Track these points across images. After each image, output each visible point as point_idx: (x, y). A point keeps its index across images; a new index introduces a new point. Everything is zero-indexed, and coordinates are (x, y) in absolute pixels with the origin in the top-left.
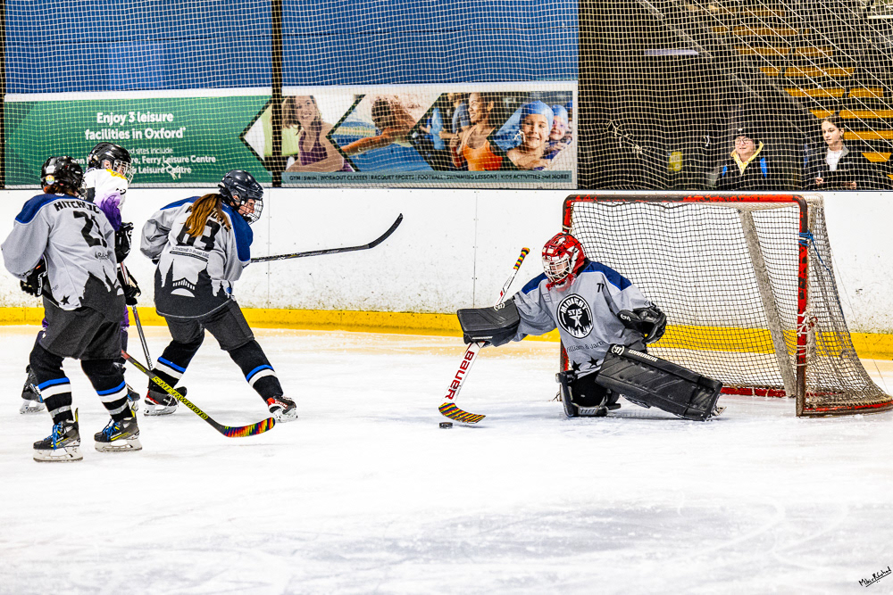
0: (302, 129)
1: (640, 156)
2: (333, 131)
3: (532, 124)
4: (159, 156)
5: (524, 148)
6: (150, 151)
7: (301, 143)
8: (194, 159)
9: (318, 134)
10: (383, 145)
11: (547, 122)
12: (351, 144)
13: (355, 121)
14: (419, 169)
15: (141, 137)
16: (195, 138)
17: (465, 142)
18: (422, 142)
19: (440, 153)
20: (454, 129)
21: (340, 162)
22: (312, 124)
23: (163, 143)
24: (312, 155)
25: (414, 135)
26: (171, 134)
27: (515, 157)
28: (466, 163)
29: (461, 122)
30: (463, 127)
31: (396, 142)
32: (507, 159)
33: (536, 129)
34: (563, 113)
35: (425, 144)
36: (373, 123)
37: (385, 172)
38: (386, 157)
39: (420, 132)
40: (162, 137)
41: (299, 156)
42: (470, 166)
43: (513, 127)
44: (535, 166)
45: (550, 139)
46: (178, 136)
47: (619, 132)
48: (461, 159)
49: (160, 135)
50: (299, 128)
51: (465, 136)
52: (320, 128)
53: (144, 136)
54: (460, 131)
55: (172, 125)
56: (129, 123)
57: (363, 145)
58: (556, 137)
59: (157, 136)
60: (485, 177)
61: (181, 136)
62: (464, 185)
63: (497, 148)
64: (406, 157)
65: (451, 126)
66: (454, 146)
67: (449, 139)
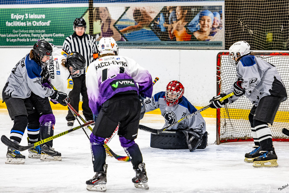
0: (102, 22)
1: (252, 35)
2: (116, 23)
3: (204, 20)
4: (39, 33)
5: (201, 31)
6: (35, 31)
7: (102, 28)
8: (54, 35)
9: (109, 24)
10: (138, 30)
11: (211, 19)
12: (124, 29)
13: (125, 18)
14: (154, 40)
15: (31, 25)
16: (55, 26)
17: (175, 28)
18: (155, 28)
19: (163, 33)
20: (169, 22)
21: (119, 37)
22: (107, 20)
23: (41, 28)
24: (107, 33)
25: (152, 25)
26: (44, 24)
27: (197, 35)
28: (175, 38)
29: (173, 19)
30: (174, 22)
31: (144, 28)
32: (193, 36)
33: (206, 23)
34: (218, 15)
35: (157, 28)
36: (134, 20)
37: (140, 41)
38: (139, 35)
39: (154, 24)
40: (40, 25)
41: (101, 34)
42: (178, 39)
43: (196, 22)
44: (206, 39)
45: (213, 27)
46: (47, 25)
47: (242, 24)
48: (173, 36)
49: (39, 24)
50: (101, 22)
51: (175, 26)
52: (110, 22)
53: (32, 25)
54: (173, 23)
55: (44, 19)
56: (25, 19)
57: (130, 29)
58: (215, 26)
59: (38, 25)
60: (183, 44)
61: (49, 25)
62: (174, 47)
63: (189, 31)
64: (149, 34)
65: (168, 21)
66: (170, 30)
67: (168, 27)
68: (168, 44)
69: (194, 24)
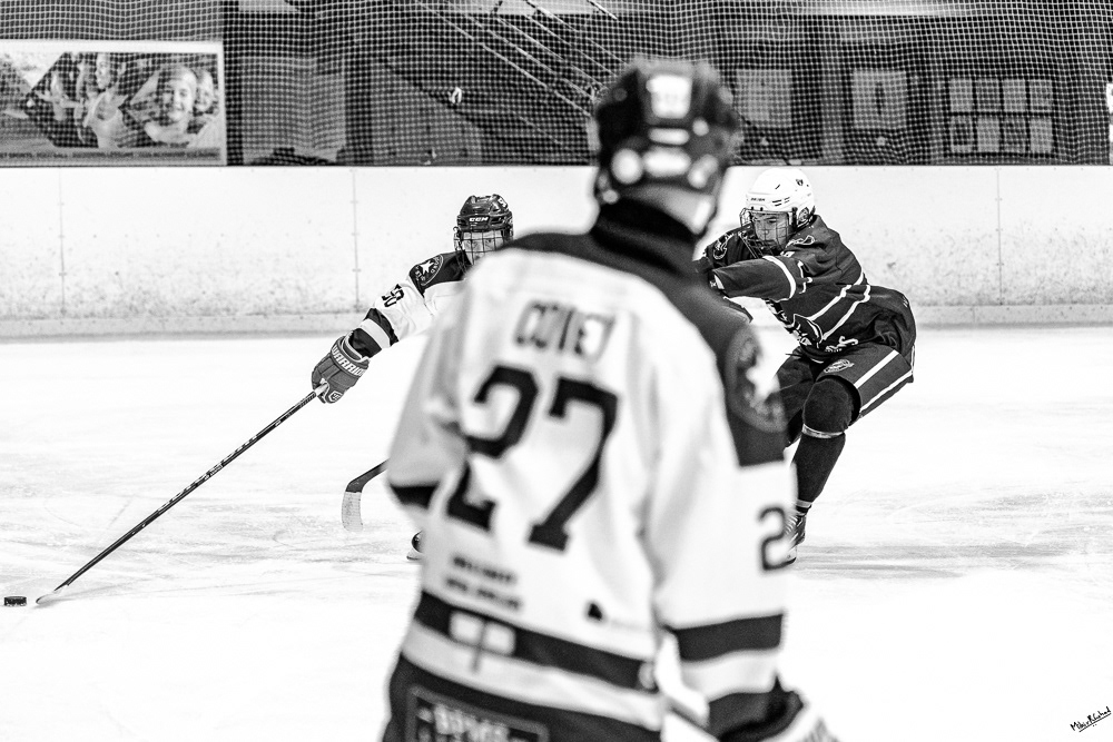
3: (172, 92)
11: (188, 89)
14: (38, 145)
17: (92, 111)
18: (39, 113)
19: (63, 126)
20: (78, 97)
25: (30, 104)
27: (153, 131)
28: (95, 139)
29: (88, 87)
30: (89, 94)
31: (7, 112)
32: (144, 133)
33: (178, 98)
34: (208, 79)
35: (44, 113)
39: (36, 100)
42: (103, 144)
44: (180, 141)
45: (195, 109)
48: (88, 133)
51: (93, 103)
54: (86, 99)
58: (201, 108)
64: (20, 129)
65: (74, 95)
66: (80, 117)
67: (73, 109)
68: (76, 156)
69: (146, 102)
